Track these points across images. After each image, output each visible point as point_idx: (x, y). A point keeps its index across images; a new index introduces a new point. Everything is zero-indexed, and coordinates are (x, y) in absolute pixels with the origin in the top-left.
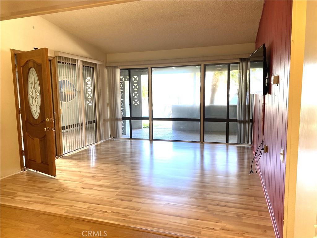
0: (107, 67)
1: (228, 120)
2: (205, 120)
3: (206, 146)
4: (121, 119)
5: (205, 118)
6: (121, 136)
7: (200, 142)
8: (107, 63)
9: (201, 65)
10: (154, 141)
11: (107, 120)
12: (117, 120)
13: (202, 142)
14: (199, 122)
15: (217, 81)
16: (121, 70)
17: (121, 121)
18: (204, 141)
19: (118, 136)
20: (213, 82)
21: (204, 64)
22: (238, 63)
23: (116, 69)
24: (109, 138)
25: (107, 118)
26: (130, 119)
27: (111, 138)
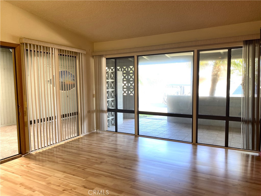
0: (93, 56)
1: (227, 118)
2: (198, 116)
3: (200, 148)
4: (106, 111)
5: (199, 114)
6: (106, 128)
7: (192, 142)
8: (94, 52)
9: (193, 51)
10: (139, 137)
11: (93, 112)
12: (103, 111)
13: (195, 143)
14: (191, 119)
15: (218, 71)
16: (107, 59)
17: (106, 113)
18: (197, 142)
19: (103, 129)
20: (214, 72)
21: (198, 50)
22: (242, 47)
23: (101, 58)
24: (94, 130)
25: (92, 110)
26: (116, 111)
27: (96, 130)
